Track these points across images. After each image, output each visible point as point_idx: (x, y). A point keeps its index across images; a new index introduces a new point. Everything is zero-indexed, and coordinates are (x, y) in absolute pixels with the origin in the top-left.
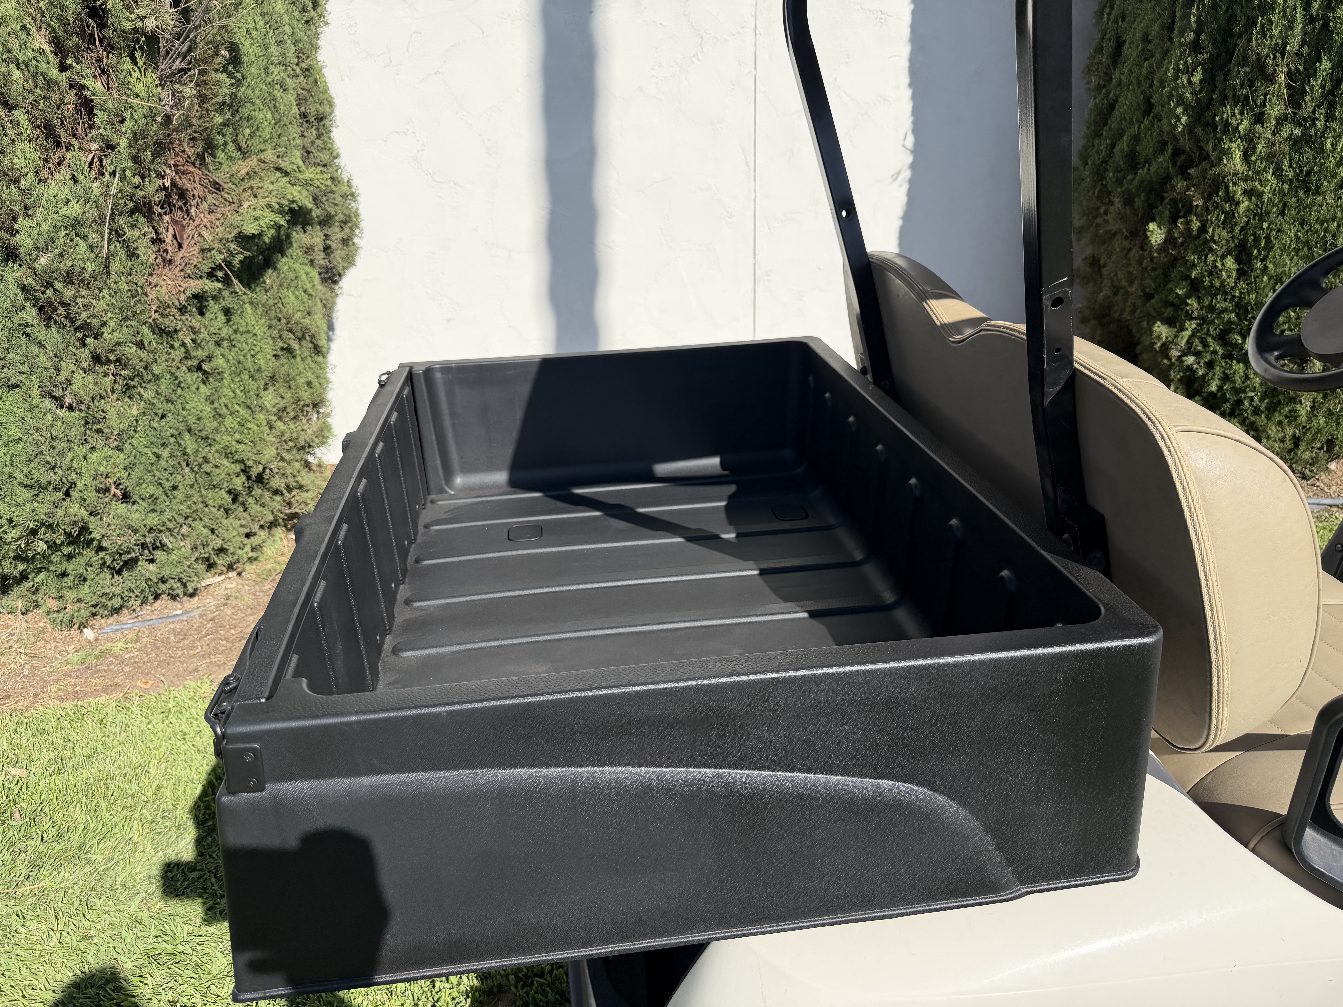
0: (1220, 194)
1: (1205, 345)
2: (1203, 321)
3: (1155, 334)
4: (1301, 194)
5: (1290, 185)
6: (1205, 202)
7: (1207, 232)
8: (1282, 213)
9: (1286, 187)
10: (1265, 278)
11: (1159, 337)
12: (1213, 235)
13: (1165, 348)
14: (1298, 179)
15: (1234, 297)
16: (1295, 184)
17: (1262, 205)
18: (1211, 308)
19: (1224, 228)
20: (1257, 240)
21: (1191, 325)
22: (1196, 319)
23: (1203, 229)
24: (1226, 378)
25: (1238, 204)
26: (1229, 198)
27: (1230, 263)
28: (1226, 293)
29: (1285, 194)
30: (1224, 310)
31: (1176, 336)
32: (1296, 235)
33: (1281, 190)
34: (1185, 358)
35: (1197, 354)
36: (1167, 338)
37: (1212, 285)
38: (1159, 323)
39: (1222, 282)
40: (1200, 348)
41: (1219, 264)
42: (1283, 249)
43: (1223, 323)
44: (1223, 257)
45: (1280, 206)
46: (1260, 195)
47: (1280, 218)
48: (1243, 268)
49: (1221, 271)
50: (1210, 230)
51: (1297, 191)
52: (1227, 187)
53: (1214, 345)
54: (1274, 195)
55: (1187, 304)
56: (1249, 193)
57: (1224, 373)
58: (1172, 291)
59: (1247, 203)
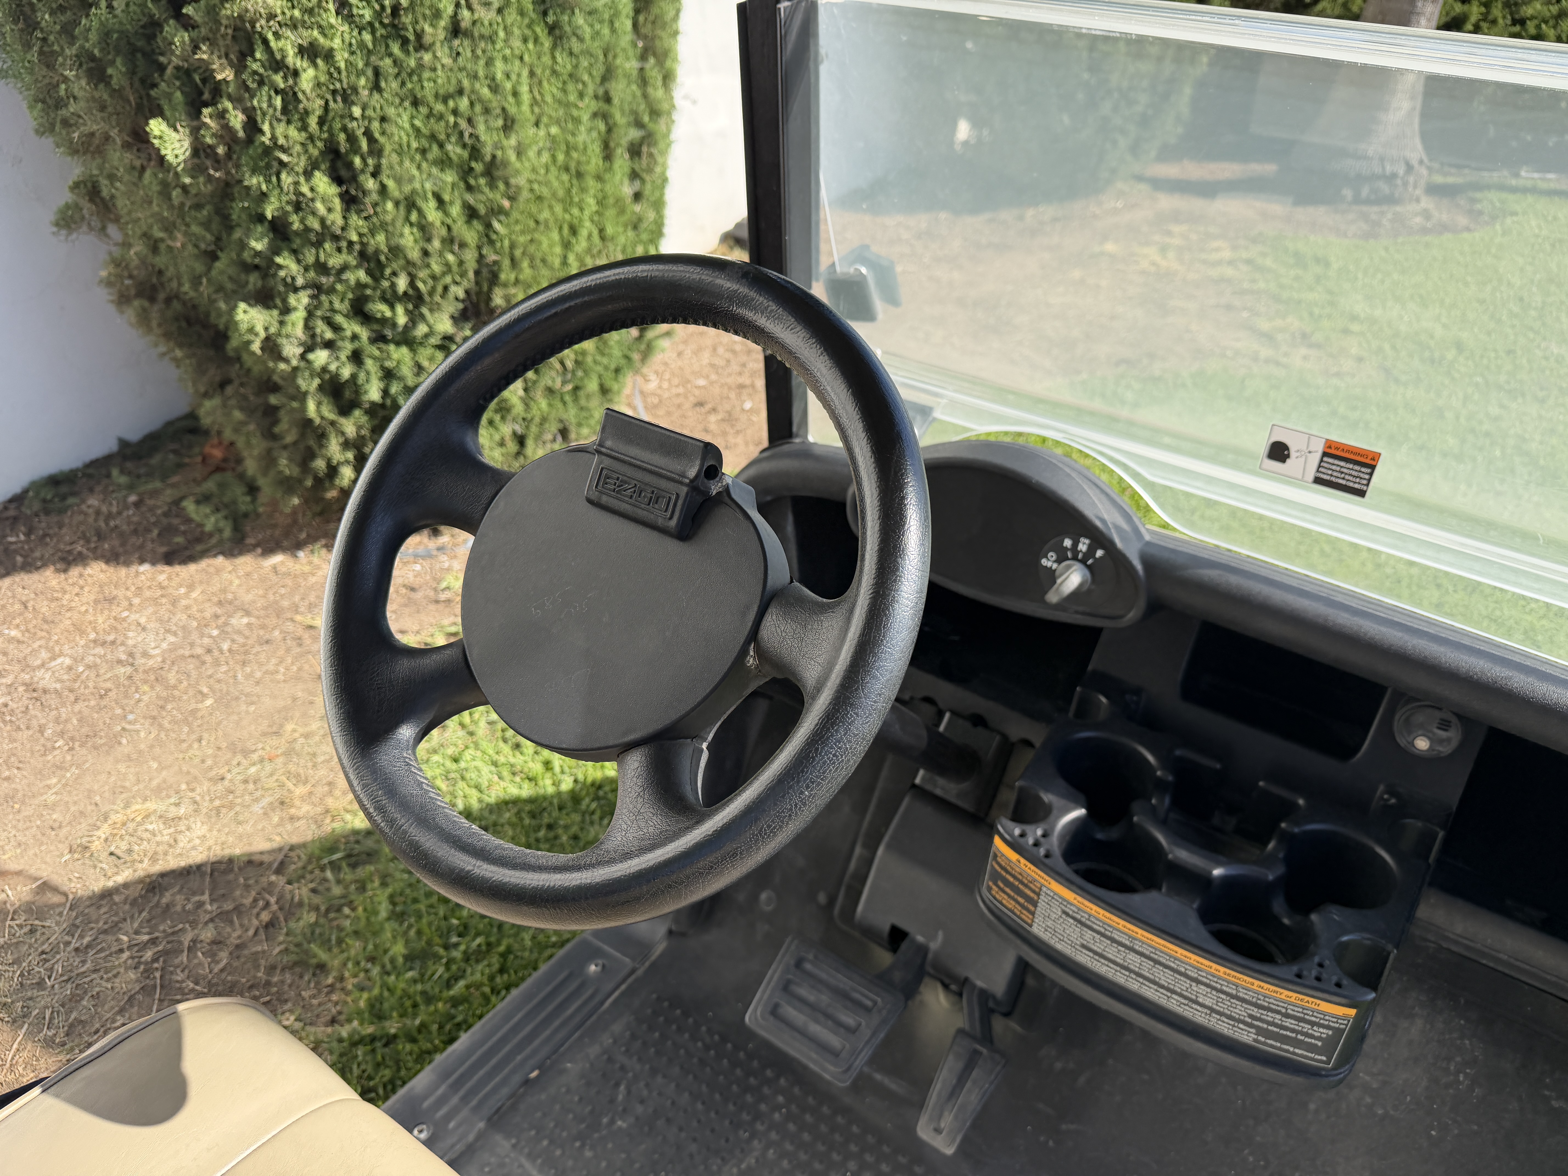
0: (258, 55)
1: (336, 328)
2: (317, 289)
3: (244, 327)
4: (396, 49)
5: (373, 33)
6: (238, 74)
7: (261, 132)
8: (376, 87)
9: (367, 37)
10: (390, 206)
11: (251, 330)
12: (274, 138)
13: (271, 346)
14: (381, 23)
15: (351, 244)
16: (381, 32)
17: (339, 73)
18: (322, 268)
19: (289, 122)
20: (352, 139)
21: (300, 301)
22: (304, 288)
23: (252, 127)
24: (388, 375)
25: (296, 73)
26: (277, 64)
27: (322, 183)
28: (336, 238)
29: (370, 52)
30: (344, 268)
31: (282, 323)
32: (413, 125)
33: (362, 45)
34: (311, 356)
35: (329, 345)
36: (266, 329)
37: (307, 230)
38: (242, 306)
39: (323, 221)
40: (329, 335)
41: (305, 189)
42: (400, 152)
43: (349, 287)
44: (308, 174)
45: (370, 72)
46: (329, 56)
47: (376, 96)
48: (347, 192)
49: (313, 200)
50: (266, 127)
51: (387, 46)
52: (265, 42)
53: (352, 327)
54: (352, 53)
55: (280, 267)
56: (310, 52)
57: (383, 368)
58: (243, 245)
59: (311, 72)
